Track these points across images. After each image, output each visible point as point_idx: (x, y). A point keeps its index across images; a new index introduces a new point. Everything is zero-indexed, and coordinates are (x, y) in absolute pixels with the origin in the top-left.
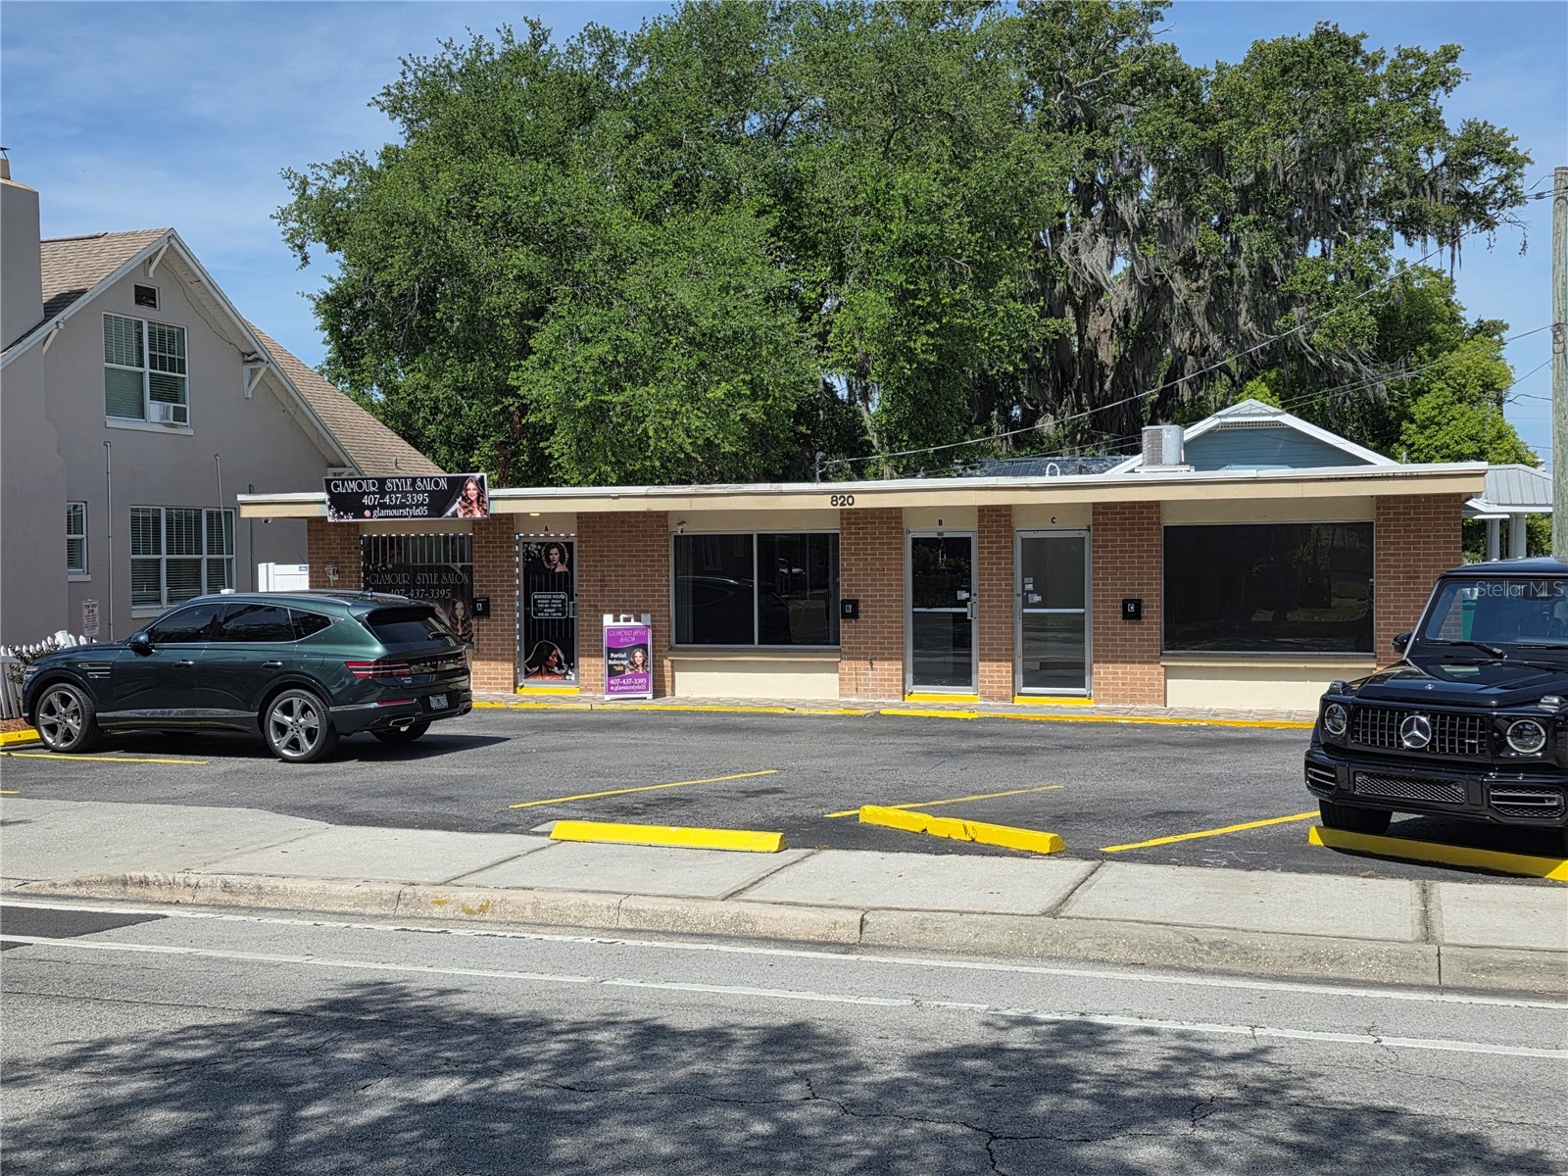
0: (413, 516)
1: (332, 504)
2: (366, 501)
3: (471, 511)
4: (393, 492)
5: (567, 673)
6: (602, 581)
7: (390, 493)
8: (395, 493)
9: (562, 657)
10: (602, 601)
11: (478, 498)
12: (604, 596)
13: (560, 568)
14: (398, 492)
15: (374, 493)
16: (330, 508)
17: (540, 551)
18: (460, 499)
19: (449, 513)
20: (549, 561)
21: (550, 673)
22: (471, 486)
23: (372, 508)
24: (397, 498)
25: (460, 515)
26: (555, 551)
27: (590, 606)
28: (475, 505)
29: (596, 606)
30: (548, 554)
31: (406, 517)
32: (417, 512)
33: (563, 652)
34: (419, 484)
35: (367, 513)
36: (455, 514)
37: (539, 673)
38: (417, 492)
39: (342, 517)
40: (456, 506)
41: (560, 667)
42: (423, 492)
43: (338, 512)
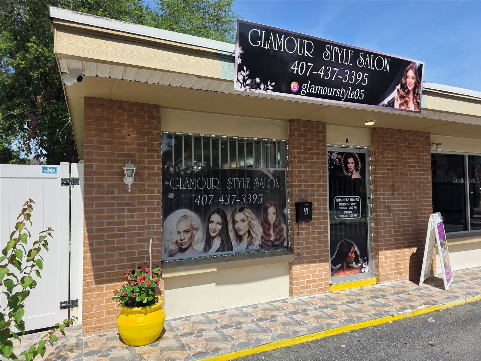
0: (347, 100)
1: (244, 62)
2: (295, 68)
3: (406, 103)
4: (330, 63)
5: (362, 267)
6: (393, 186)
7: (327, 64)
8: (333, 65)
9: (358, 252)
10: (393, 203)
11: (414, 89)
12: (394, 198)
13: (356, 176)
14: (336, 65)
15: (307, 59)
16: (240, 69)
17: (340, 160)
18: (398, 87)
19: (386, 102)
20: (347, 169)
21: (350, 268)
22: (411, 73)
23: (301, 80)
24: (333, 72)
25: (397, 106)
26: (351, 160)
27: (386, 207)
28: (411, 96)
29: (389, 207)
30: (346, 163)
31: (339, 99)
32: (353, 94)
33: (359, 248)
34: (362, 59)
35: (294, 86)
36: (391, 104)
37: (342, 269)
38: (358, 70)
39: (258, 86)
40: (394, 94)
41: (357, 262)
42: (364, 70)
43: (252, 76)
